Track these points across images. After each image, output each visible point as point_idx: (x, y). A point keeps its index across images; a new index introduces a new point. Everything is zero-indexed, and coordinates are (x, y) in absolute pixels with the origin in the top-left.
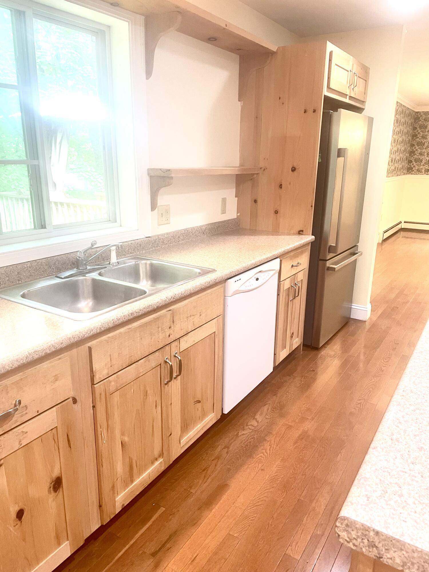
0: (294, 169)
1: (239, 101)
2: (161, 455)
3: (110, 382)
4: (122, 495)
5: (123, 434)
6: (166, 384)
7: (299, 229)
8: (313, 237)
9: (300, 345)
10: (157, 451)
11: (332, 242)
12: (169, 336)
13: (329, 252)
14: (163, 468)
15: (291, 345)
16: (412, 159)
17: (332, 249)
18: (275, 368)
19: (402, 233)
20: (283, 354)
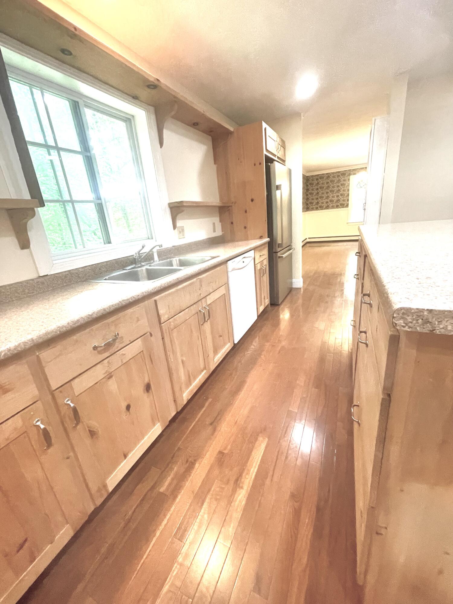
0: (252, 200)
1: (215, 164)
2: (205, 368)
3: (170, 322)
4: (186, 393)
5: (182, 356)
6: (202, 325)
7: (260, 236)
8: (269, 239)
9: (269, 304)
10: (202, 366)
11: (279, 241)
12: (200, 295)
13: (278, 247)
14: (207, 376)
15: (265, 303)
16: (308, 203)
17: (280, 245)
18: (258, 316)
19: (308, 245)
20: (261, 309)
